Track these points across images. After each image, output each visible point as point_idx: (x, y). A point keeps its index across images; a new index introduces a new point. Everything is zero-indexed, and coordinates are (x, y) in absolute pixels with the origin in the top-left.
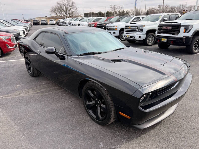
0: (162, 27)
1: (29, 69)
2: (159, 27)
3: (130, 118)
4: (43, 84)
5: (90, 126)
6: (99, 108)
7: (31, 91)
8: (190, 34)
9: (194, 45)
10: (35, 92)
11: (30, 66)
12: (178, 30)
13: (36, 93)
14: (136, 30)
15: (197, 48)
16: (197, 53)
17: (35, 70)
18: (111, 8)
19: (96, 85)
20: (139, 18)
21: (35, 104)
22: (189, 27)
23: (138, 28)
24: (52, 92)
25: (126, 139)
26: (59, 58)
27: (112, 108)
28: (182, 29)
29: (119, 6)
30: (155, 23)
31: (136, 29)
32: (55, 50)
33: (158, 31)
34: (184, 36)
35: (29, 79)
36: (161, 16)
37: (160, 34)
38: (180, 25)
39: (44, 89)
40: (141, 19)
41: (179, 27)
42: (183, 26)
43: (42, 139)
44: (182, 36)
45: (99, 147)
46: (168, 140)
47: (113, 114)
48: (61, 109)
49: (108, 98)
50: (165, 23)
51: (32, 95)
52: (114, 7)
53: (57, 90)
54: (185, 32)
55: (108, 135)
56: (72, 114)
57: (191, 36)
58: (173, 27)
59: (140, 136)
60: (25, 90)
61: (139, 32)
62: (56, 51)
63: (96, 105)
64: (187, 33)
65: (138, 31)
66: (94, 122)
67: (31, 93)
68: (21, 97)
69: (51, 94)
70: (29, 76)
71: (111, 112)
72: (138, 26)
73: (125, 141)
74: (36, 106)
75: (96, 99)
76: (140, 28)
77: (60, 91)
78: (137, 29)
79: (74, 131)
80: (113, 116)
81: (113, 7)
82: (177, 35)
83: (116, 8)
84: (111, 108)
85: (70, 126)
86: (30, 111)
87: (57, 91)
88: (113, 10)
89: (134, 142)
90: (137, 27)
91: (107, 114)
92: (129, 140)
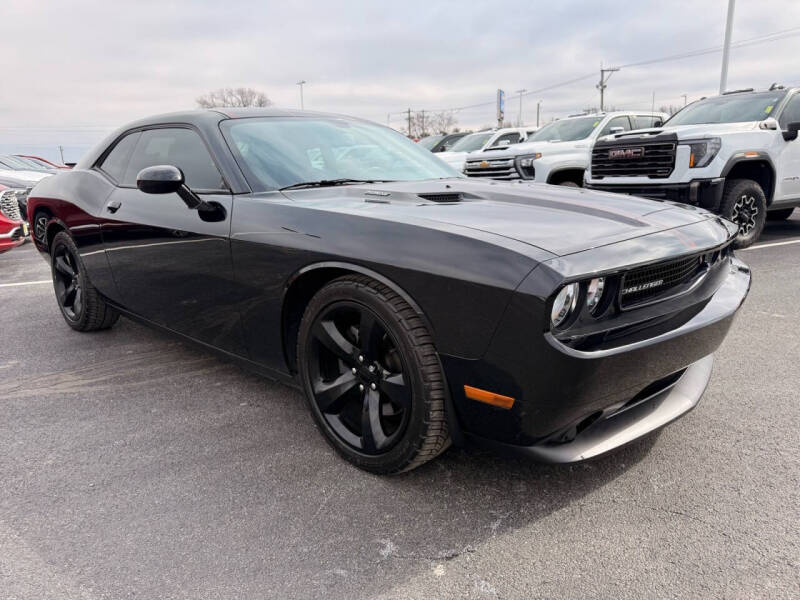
0: (607, 151)
1: (68, 301)
2: (594, 152)
3: (510, 405)
4: (127, 354)
5: (336, 482)
6: (373, 398)
7: (71, 378)
8: (715, 171)
9: (734, 213)
10: (86, 382)
11: (71, 289)
12: (669, 159)
13: (91, 385)
14: (509, 174)
15: (745, 227)
16: (747, 246)
17: (93, 299)
18: (409, 119)
19: (357, 286)
20: (517, 134)
21: (85, 419)
22: (709, 146)
23: (515, 166)
24: (163, 379)
25: (499, 521)
26: (195, 212)
27: (432, 377)
28: (683, 154)
29: (441, 116)
30: (578, 147)
31: (508, 168)
32: (179, 178)
33: (593, 168)
34: (694, 180)
35: (67, 339)
36: (600, 121)
37: (601, 178)
38: (673, 141)
39: (128, 367)
40: (526, 138)
41: (670, 147)
42: (685, 142)
43: (105, 542)
44: (687, 180)
45: (378, 555)
46: (683, 512)
47: (436, 405)
48: (201, 432)
49: (412, 334)
50: (617, 137)
51: (73, 390)
52: (421, 117)
53: (187, 371)
54: (694, 165)
55: (419, 509)
56: (255, 446)
57: (719, 179)
58: (647, 148)
59: (562, 507)
60: (43, 376)
61: (521, 177)
62: (182, 181)
63: (362, 386)
64: (704, 166)
65: (516, 175)
66: (351, 468)
67: (70, 384)
68: (20, 398)
69: (158, 384)
70: (69, 329)
71: (428, 397)
72: (516, 156)
73: (495, 526)
74: (89, 425)
75: (361, 358)
76: (523, 165)
77: (200, 372)
78: (513, 170)
79: (260, 503)
80: (435, 414)
81: (415, 116)
82: (667, 177)
83: (430, 120)
84: (425, 375)
85: (244, 489)
86: (58, 445)
87: (187, 376)
88: (417, 128)
89: (537, 527)
90: (511, 162)
91: (411, 409)
92: (516, 521)
